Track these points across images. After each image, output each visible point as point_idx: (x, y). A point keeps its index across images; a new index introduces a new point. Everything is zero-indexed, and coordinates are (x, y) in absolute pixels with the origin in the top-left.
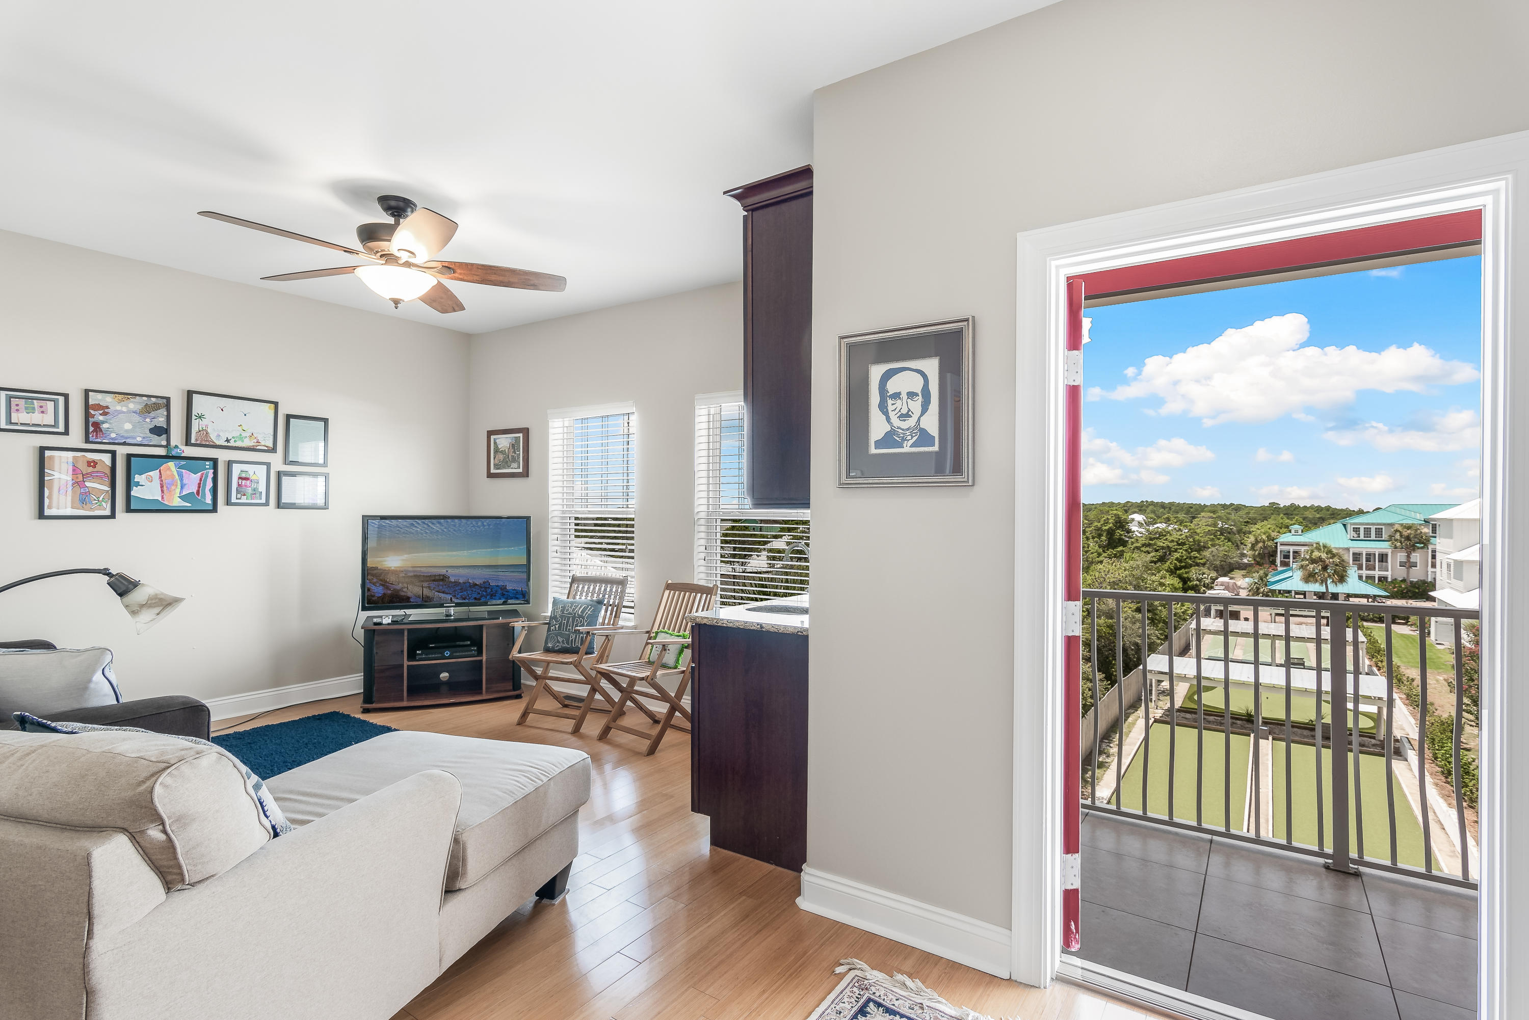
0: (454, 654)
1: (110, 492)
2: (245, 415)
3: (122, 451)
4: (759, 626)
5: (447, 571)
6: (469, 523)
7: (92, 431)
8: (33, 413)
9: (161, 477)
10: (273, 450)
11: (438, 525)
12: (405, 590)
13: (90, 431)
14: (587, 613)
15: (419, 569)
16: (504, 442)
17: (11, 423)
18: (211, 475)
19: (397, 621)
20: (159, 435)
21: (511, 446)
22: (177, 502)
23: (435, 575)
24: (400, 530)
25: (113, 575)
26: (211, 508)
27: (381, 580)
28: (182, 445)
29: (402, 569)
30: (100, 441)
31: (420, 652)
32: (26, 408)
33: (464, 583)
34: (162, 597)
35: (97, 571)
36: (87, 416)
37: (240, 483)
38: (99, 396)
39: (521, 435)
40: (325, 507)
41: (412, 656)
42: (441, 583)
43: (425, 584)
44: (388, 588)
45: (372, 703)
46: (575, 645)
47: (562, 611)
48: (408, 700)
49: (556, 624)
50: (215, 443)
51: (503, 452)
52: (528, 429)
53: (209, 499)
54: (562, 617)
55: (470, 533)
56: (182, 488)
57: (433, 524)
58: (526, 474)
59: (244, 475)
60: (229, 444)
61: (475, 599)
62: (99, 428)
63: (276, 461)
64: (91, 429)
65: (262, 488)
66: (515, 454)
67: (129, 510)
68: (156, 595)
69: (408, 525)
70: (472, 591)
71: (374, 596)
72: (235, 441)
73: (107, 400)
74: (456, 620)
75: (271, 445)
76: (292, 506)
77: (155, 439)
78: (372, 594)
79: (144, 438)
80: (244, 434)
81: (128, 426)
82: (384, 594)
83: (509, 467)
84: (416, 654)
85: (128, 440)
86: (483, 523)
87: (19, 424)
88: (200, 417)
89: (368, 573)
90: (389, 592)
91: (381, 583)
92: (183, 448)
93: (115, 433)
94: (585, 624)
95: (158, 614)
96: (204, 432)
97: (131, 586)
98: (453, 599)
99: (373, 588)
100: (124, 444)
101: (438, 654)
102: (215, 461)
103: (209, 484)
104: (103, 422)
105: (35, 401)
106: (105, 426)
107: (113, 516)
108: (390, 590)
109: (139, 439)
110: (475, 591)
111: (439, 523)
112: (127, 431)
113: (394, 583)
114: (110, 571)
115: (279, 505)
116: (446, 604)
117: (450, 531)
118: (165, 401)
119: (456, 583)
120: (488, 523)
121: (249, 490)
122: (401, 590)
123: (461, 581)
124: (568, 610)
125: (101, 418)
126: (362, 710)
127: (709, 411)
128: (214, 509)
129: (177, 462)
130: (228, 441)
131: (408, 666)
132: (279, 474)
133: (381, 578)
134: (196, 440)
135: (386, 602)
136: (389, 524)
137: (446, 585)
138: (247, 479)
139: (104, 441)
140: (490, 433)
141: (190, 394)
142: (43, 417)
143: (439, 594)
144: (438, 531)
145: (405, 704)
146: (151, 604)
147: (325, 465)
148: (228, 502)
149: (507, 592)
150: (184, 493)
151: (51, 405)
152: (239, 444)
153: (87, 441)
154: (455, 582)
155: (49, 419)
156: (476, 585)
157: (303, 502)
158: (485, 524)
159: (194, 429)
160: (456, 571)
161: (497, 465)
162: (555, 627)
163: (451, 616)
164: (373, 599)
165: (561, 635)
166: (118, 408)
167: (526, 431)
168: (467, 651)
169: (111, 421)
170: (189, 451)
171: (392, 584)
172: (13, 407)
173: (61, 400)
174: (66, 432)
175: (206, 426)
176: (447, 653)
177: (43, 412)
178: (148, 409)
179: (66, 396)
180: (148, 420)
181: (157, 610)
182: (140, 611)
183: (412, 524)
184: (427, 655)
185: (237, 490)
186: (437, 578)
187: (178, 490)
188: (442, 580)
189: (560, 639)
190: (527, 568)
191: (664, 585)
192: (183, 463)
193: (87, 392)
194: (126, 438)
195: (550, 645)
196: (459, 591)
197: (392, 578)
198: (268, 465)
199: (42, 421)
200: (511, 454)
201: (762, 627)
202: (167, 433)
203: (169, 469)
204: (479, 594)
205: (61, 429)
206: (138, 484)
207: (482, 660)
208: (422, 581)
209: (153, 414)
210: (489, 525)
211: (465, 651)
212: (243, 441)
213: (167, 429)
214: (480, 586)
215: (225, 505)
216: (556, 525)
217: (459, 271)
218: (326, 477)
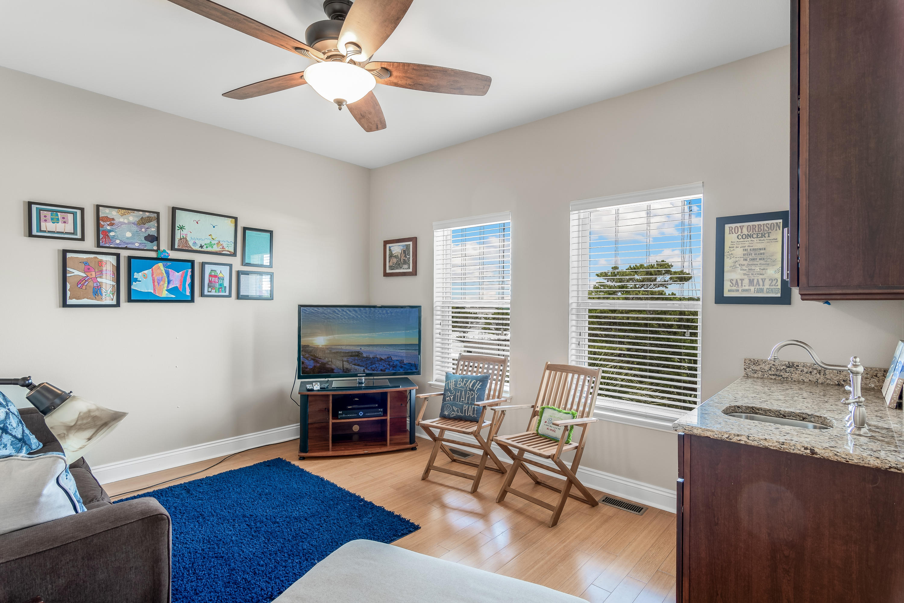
0: (367, 414)
1: (116, 286)
2: (214, 227)
3: (124, 254)
4: (808, 451)
5: (361, 349)
6: (376, 311)
7: (102, 238)
8: (58, 223)
9: (152, 275)
10: (234, 254)
11: (353, 312)
12: (330, 363)
13: (101, 238)
14: (477, 387)
15: (339, 347)
16: (397, 249)
17: (41, 231)
18: (189, 274)
19: (324, 388)
20: (152, 242)
21: (403, 252)
22: (165, 294)
23: (352, 352)
24: (326, 315)
25: (35, 387)
26: (190, 299)
27: (312, 356)
28: (168, 249)
29: (327, 347)
30: (108, 246)
31: (341, 412)
32: (52, 219)
33: (373, 358)
34: (97, 413)
35: (13, 382)
36: (98, 225)
37: (211, 280)
38: (107, 210)
39: (411, 243)
40: (271, 298)
41: (335, 416)
42: (356, 358)
43: (345, 359)
44: (317, 362)
45: (306, 452)
46: (468, 414)
47: (456, 385)
48: (332, 451)
49: (450, 396)
50: (192, 248)
51: (396, 257)
52: (416, 238)
53: (188, 293)
54: (455, 389)
55: (377, 319)
56: (169, 283)
57: (350, 311)
58: (414, 273)
59: (213, 274)
60: (202, 250)
61: (381, 370)
62: (107, 235)
63: (236, 262)
64: (101, 236)
65: (226, 283)
66: (406, 257)
67: (130, 300)
68: (89, 411)
69: (332, 312)
70: (379, 364)
71: (307, 368)
72: (207, 247)
73: (113, 214)
74: (367, 388)
75: (232, 251)
76: (246, 298)
77: (149, 245)
78: (306, 366)
79: (140, 244)
80: (213, 242)
81: (129, 234)
82: (315, 366)
83: (401, 268)
84: (338, 414)
85: (129, 245)
86: (387, 311)
87: (47, 232)
88: (182, 228)
89: (302, 349)
90: (318, 365)
91: (312, 357)
92: (169, 252)
93: (119, 239)
94: (476, 397)
95: (89, 439)
96: (184, 240)
97: (57, 401)
98: (366, 371)
99: (306, 361)
100: (126, 248)
101: (355, 414)
102: (192, 262)
103: (189, 281)
104: (110, 231)
105: (59, 214)
106: (112, 234)
107: (118, 305)
108: (319, 363)
109: (137, 245)
110: (381, 364)
111: (355, 311)
112: (128, 238)
113: (321, 358)
114: (30, 381)
115: (239, 297)
116: (359, 374)
117: (362, 317)
118: (156, 215)
119: (368, 358)
120: (390, 311)
121: (217, 285)
122: (327, 363)
123: (371, 356)
124: (460, 384)
125: (109, 228)
126: (299, 457)
127: (579, 216)
128: (192, 300)
129: (165, 263)
130: (201, 247)
131: (333, 423)
132: (239, 273)
133: (312, 354)
134: (179, 246)
135: (316, 372)
136: (316, 310)
137: (360, 359)
138: (216, 276)
139: (111, 246)
140: (386, 243)
141: (174, 210)
142: (65, 226)
143: (356, 366)
144: (354, 317)
145: (330, 453)
146: (80, 425)
147: (271, 266)
148: (202, 295)
149: (405, 365)
150: (170, 287)
151: (70, 217)
152: (209, 249)
153: (99, 246)
154: (366, 357)
155: (69, 228)
156: (381, 359)
157: (255, 294)
158: (388, 312)
159: (177, 237)
160: (367, 349)
161: (391, 267)
162: (450, 398)
163: (362, 383)
164: (307, 370)
165: (456, 405)
166: (122, 220)
167: (414, 240)
168: (376, 412)
169: (116, 230)
170: (173, 255)
171: (320, 358)
172: (42, 218)
173: (79, 212)
174: (82, 239)
175: (186, 235)
176: (361, 414)
177: (65, 222)
178: (143, 222)
179: (82, 210)
180: (143, 230)
181: (88, 433)
182: (68, 435)
183: (334, 312)
184: (346, 415)
185: (208, 285)
186: (354, 354)
187: (166, 285)
188: (357, 356)
189: (455, 409)
190: (418, 347)
191: (544, 367)
192: (169, 263)
193: (98, 207)
194: (127, 244)
195: (446, 413)
196: (370, 364)
197: (320, 355)
198: (231, 266)
199: (65, 229)
200: (403, 258)
201: (813, 452)
202: (157, 241)
203: (159, 268)
204: (384, 366)
205: (79, 236)
206: (136, 280)
207: (387, 419)
208: (343, 357)
209: (147, 225)
210: (391, 313)
211: (374, 412)
212: (212, 247)
213: (157, 237)
214: (385, 360)
215: (200, 297)
216: (439, 313)
217: (395, 73)
218: (272, 275)
